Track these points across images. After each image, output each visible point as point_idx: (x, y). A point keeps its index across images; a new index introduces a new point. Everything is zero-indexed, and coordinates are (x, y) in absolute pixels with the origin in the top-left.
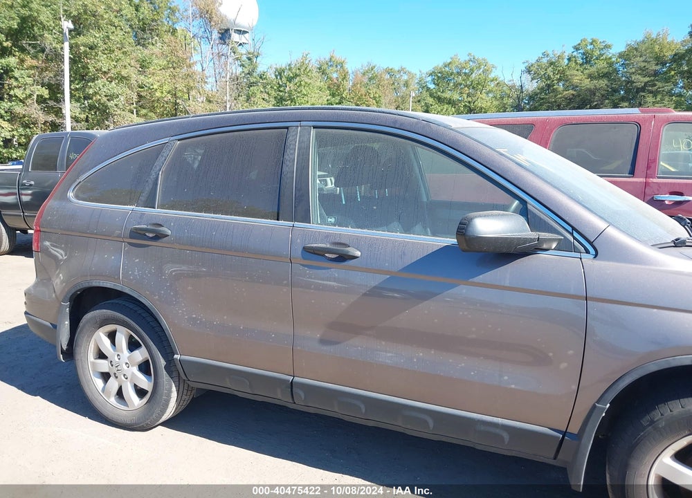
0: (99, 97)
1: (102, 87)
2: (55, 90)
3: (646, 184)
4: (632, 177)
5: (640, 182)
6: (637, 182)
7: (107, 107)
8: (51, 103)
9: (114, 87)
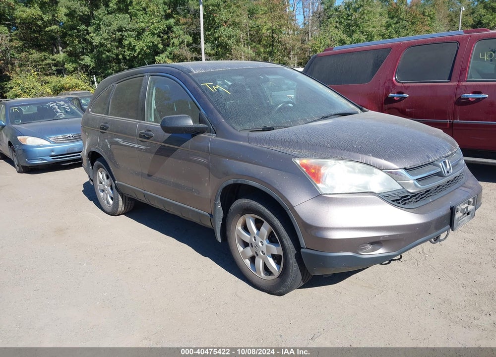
0: (223, 38)
1: (224, 32)
2: (196, 36)
3: (458, 86)
4: (450, 82)
5: (454, 85)
6: (451, 85)
7: (227, 44)
8: (194, 45)
9: (230, 31)
